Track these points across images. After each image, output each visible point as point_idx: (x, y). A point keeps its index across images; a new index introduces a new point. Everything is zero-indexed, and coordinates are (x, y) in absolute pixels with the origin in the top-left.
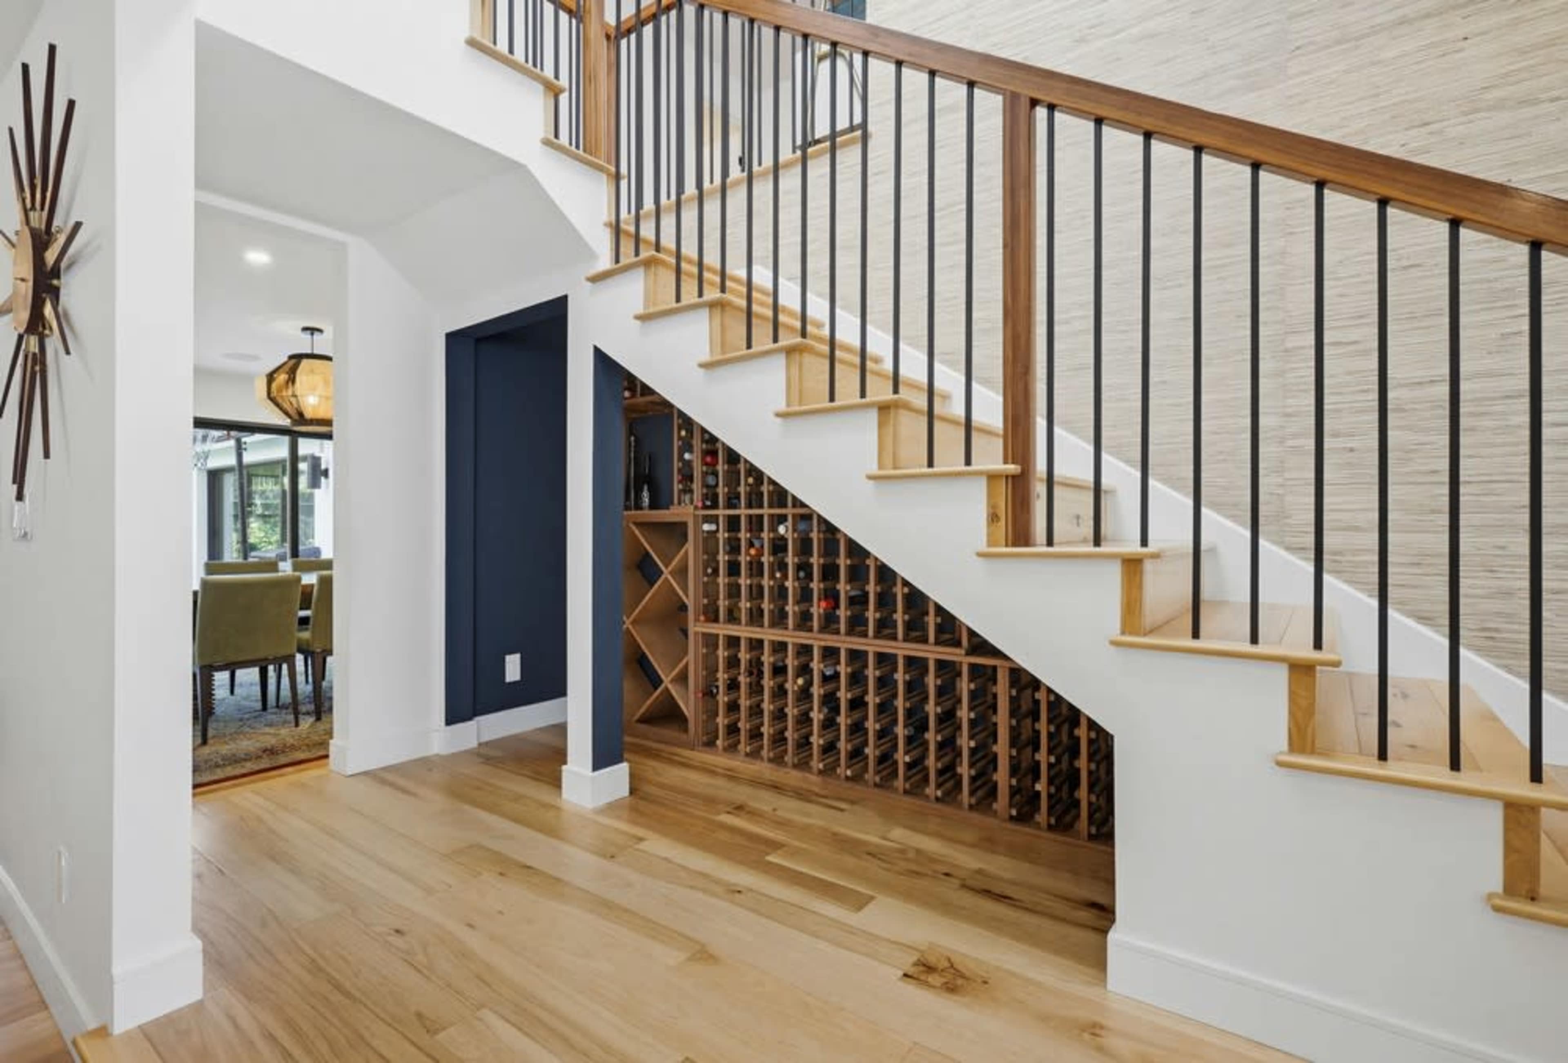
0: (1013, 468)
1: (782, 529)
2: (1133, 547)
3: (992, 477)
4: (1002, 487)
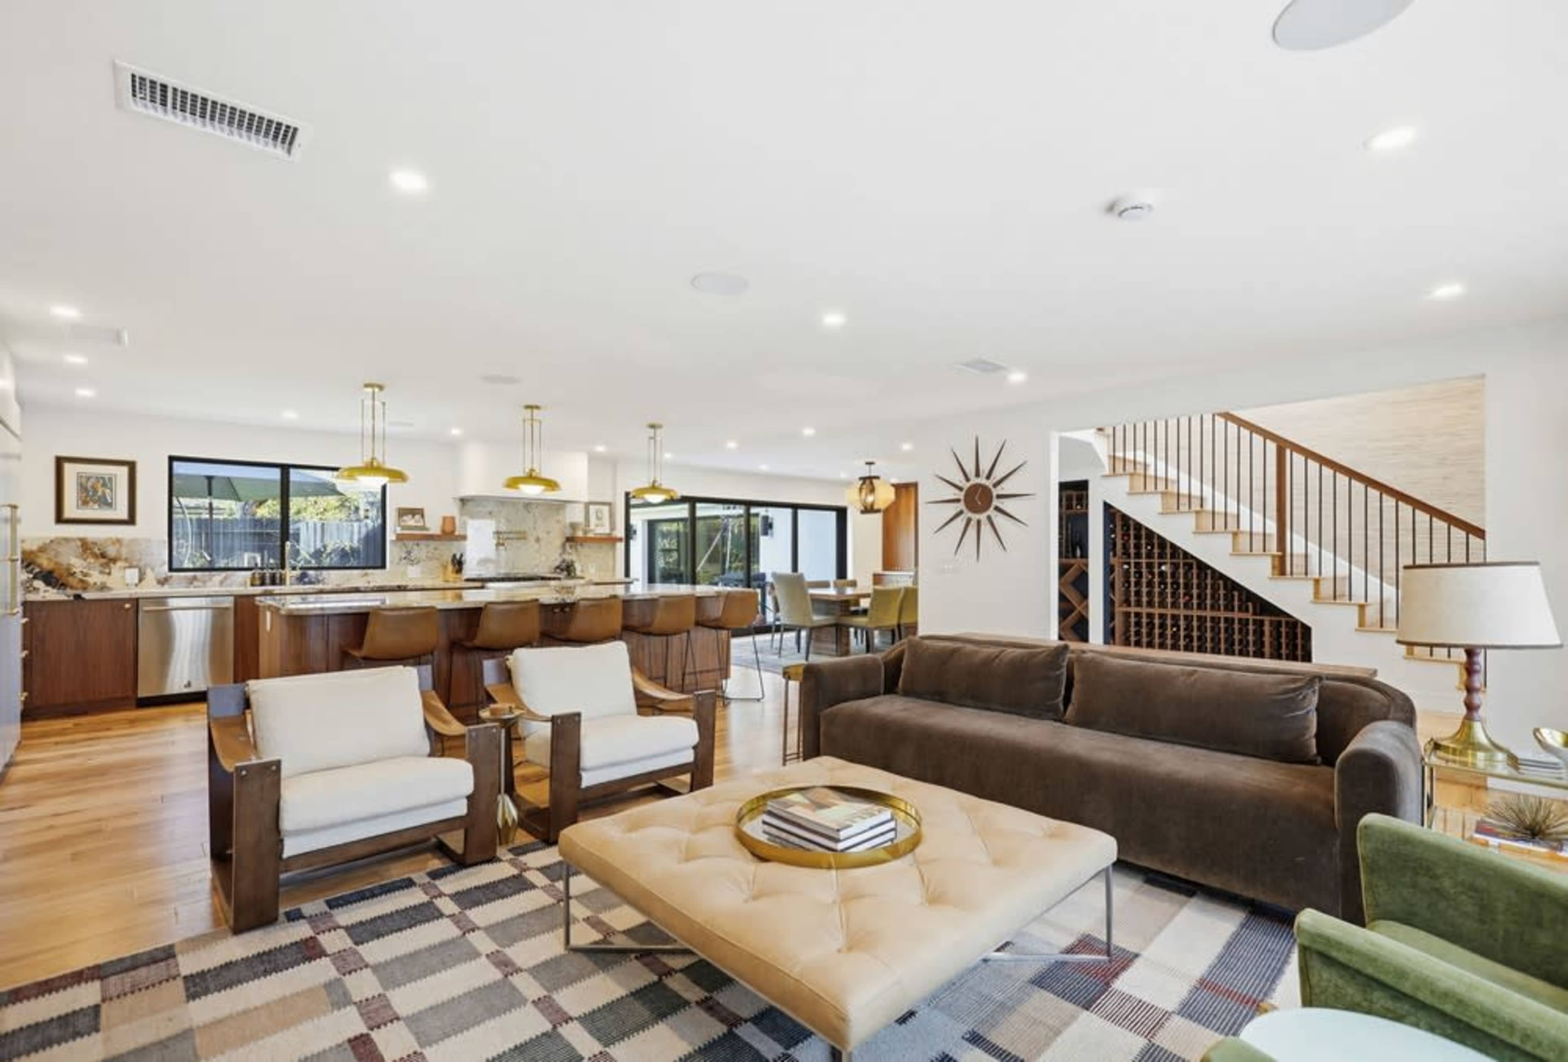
0: (1280, 553)
1: (1163, 568)
2: (1317, 576)
3: (1273, 556)
4: (1277, 560)
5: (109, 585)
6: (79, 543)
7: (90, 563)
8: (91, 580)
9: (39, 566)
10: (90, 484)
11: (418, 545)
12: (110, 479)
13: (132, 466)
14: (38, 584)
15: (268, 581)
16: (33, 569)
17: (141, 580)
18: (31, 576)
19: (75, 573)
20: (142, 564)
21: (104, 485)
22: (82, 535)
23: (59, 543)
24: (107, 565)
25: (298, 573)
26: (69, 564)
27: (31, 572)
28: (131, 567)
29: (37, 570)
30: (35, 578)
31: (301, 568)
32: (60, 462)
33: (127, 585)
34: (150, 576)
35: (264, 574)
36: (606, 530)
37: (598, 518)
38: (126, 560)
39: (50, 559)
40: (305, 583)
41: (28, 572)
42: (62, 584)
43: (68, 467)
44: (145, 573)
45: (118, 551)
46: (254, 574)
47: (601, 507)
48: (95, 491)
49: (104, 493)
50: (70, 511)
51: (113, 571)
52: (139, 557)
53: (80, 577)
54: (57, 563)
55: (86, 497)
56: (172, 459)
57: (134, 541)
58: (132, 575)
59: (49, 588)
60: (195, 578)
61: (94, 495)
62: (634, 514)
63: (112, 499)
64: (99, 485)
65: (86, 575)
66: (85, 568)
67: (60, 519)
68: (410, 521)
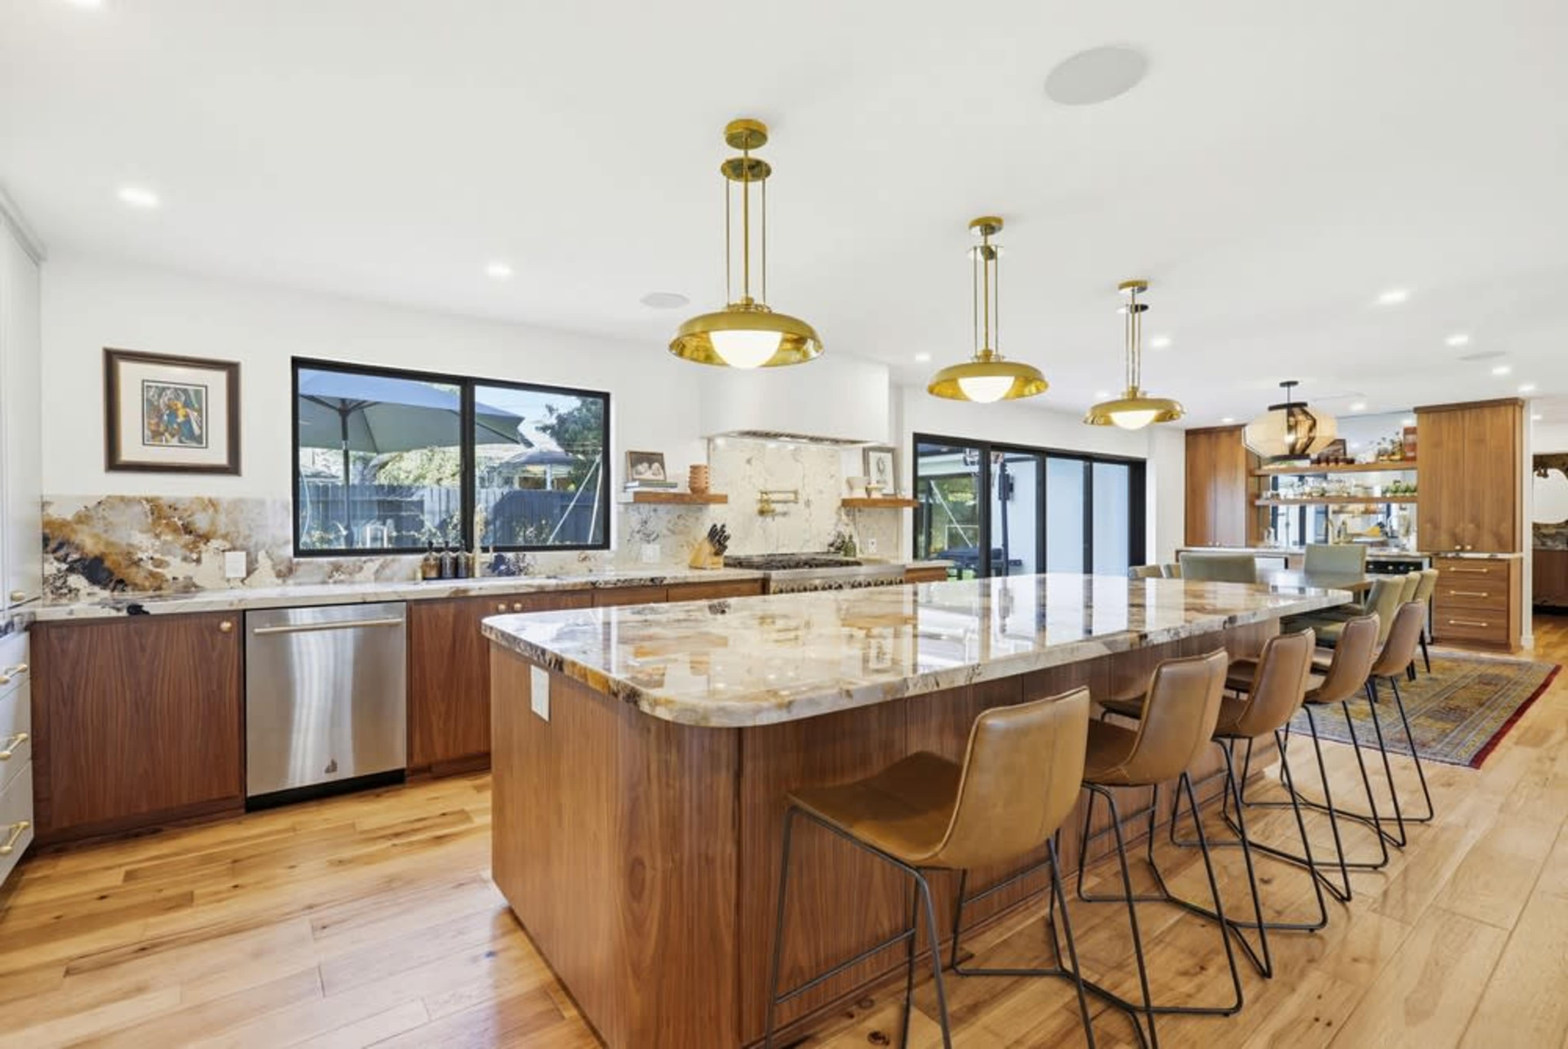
5: (196, 580)
6: (148, 507)
7: (165, 543)
8: (168, 573)
9: (78, 548)
10: (164, 400)
11: (655, 510)
12: (198, 393)
13: (232, 369)
14: (77, 581)
15: (448, 570)
16: (67, 555)
17: (249, 572)
18: (64, 566)
19: (141, 560)
20: (251, 543)
21: (187, 404)
22: (149, 494)
23: (112, 507)
24: (193, 547)
25: (490, 556)
26: (130, 545)
27: (64, 560)
28: (234, 549)
29: (75, 556)
30: (71, 570)
31: (496, 549)
32: (112, 358)
33: (228, 580)
34: (264, 563)
35: (441, 559)
36: (889, 489)
37: (881, 471)
38: (225, 537)
39: (96, 536)
40: (500, 574)
41: (58, 559)
42: (121, 581)
43: (126, 370)
44: (256, 561)
45: (213, 523)
46: (426, 560)
47: (883, 455)
48: (173, 414)
49: (187, 416)
50: (130, 451)
51: (204, 556)
52: (247, 532)
53: (151, 567)
54: (108, 544)
55: (158, 425)
56: (298, 363)
57: (238, 504)
58: (237, 562)
59: (96, 589)
60: (337, 568)
61: (170, 422)
62: (924, 465)
63: (201, 428)
64: (180, 405)
65: (159, 564)
66: (156, 551)
67: (114, 464)
68: (646, 472)
